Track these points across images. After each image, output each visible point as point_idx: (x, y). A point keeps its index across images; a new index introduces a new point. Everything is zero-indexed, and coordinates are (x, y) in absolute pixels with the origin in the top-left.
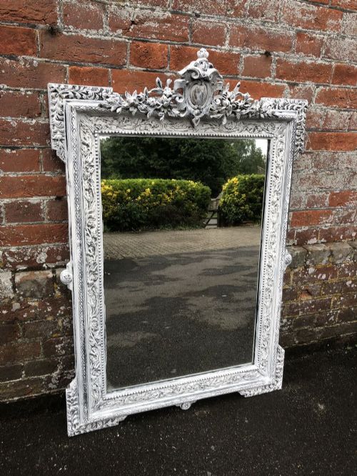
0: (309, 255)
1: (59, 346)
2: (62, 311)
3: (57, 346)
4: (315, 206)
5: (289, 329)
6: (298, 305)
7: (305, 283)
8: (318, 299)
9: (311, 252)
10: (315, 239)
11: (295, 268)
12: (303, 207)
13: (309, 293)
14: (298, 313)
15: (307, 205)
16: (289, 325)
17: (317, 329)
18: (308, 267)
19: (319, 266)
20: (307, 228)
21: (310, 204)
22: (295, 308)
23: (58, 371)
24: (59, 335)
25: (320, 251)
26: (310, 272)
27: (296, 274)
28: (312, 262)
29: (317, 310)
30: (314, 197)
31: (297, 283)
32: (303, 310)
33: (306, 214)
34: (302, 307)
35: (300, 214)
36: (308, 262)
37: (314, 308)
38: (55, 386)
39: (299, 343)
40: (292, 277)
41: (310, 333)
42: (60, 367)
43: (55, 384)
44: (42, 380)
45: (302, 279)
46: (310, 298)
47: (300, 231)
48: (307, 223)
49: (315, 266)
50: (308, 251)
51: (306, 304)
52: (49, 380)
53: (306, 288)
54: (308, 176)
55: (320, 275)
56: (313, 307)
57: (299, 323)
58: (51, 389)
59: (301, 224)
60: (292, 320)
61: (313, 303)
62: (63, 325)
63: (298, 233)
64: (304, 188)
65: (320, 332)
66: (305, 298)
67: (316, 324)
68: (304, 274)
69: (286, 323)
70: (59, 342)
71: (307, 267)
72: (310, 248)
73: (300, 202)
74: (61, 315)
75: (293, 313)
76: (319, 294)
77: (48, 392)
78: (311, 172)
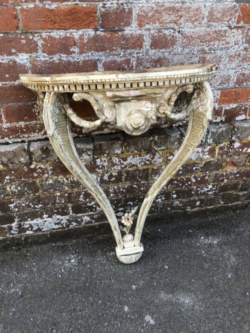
0: (235, 131)
1: (12, 206)
2: (7, 180)
3: (10, 205)
4: (245, 84)
5: (215, 193)
6: (223, 175)
7: (230, 156)
8: (243, 169)
9: (238, 128)
10: (244, 115)
11: (220, 143)
12: (231, 85)
13: (234, 164)
14: (223, 180)
15: (236, 83)
16: (215, 190)
17: (241, 194)
18: (234, 142)
19: (245, 141)
20: (235, 106)
21: (239, 82)
22: (220, 177)
23: (16, 223)
24: (10, 197)
25: (246, 128)
26: (235, 147)
27: (221, 148)
28: (238, 138)
29: (242, 178)
30: (243, 75)
31: (222, 156)
32: (228, 178)
33: (235, 92)
34: (227, 177)
35: (229, 92)
36: (233, 138)
37: (239, 177)
38: (17, 233)
39: (224, 204)
40: (217, 151)
41: (235, 196)
42: (16, 220)
43: (16, 231)
44: (5, 229)
45: (227, 153)
46: (235, 168)
47: (227, 108)
48: (235, 101)
49: (240, 140)
50: (234, 128)
51: (231, 174)
52: (10, 228)
53: (231, 160)
54: (238, 53)
55: (246, 149)
56: (238, 175)
57: (224, 188)
58: (13, 234)
59: (229, 102)
60: (217, 186)
61: (238, 173)
62: (11, 190)
63: (226, 111)
64: (233, 65)
65: (244, 195)
66: (230, 169)
67: (240, 189)
68: (229, 148)
69: (211, 189)
70: (11, 203)
71: (232, 142)
72: (237, 124)
73: (228, 80)
74: (7, 183)
75: (218, 180)
76: (244, 165)
77: (11, 236)
78: (242, 48)
